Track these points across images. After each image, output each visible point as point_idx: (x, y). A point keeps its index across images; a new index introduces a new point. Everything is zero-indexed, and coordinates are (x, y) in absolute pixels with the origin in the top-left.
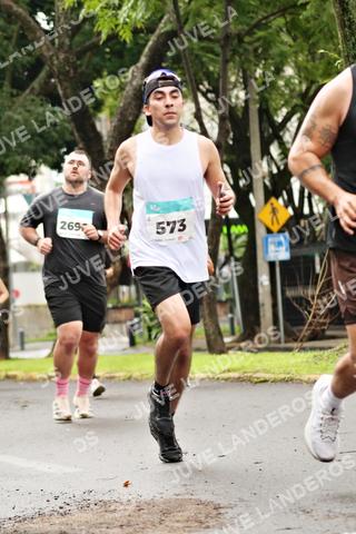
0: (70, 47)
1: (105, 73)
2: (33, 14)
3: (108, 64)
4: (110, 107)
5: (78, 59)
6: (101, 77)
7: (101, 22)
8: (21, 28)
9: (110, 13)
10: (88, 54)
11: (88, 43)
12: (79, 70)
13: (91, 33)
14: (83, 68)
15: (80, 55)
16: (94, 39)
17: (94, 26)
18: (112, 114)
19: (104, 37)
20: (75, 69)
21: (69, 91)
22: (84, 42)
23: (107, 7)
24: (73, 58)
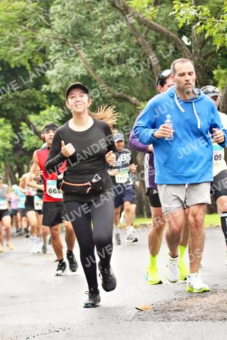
0: (200, 53)
1: (219, 67)
2: (180, 37)
3: (220, 62)
4: (222, 85)
5: (205, 59)
6: (217, 69)
7: (216, 40)
8: (175, 44)
9: (221, 35)
10: (210, 57)
11: (209, 51)
12: (205, 66)
13: (211, 46)
14: (207, 64)
15: (205, 58)
16: (213, 49)
17: (212, 42)
18: (223, 88)
19: (218, 47)
20: (203, 65)
21: (200, 76)
22: (207, 51)
23: (219, 32)
24: (202, 59)
